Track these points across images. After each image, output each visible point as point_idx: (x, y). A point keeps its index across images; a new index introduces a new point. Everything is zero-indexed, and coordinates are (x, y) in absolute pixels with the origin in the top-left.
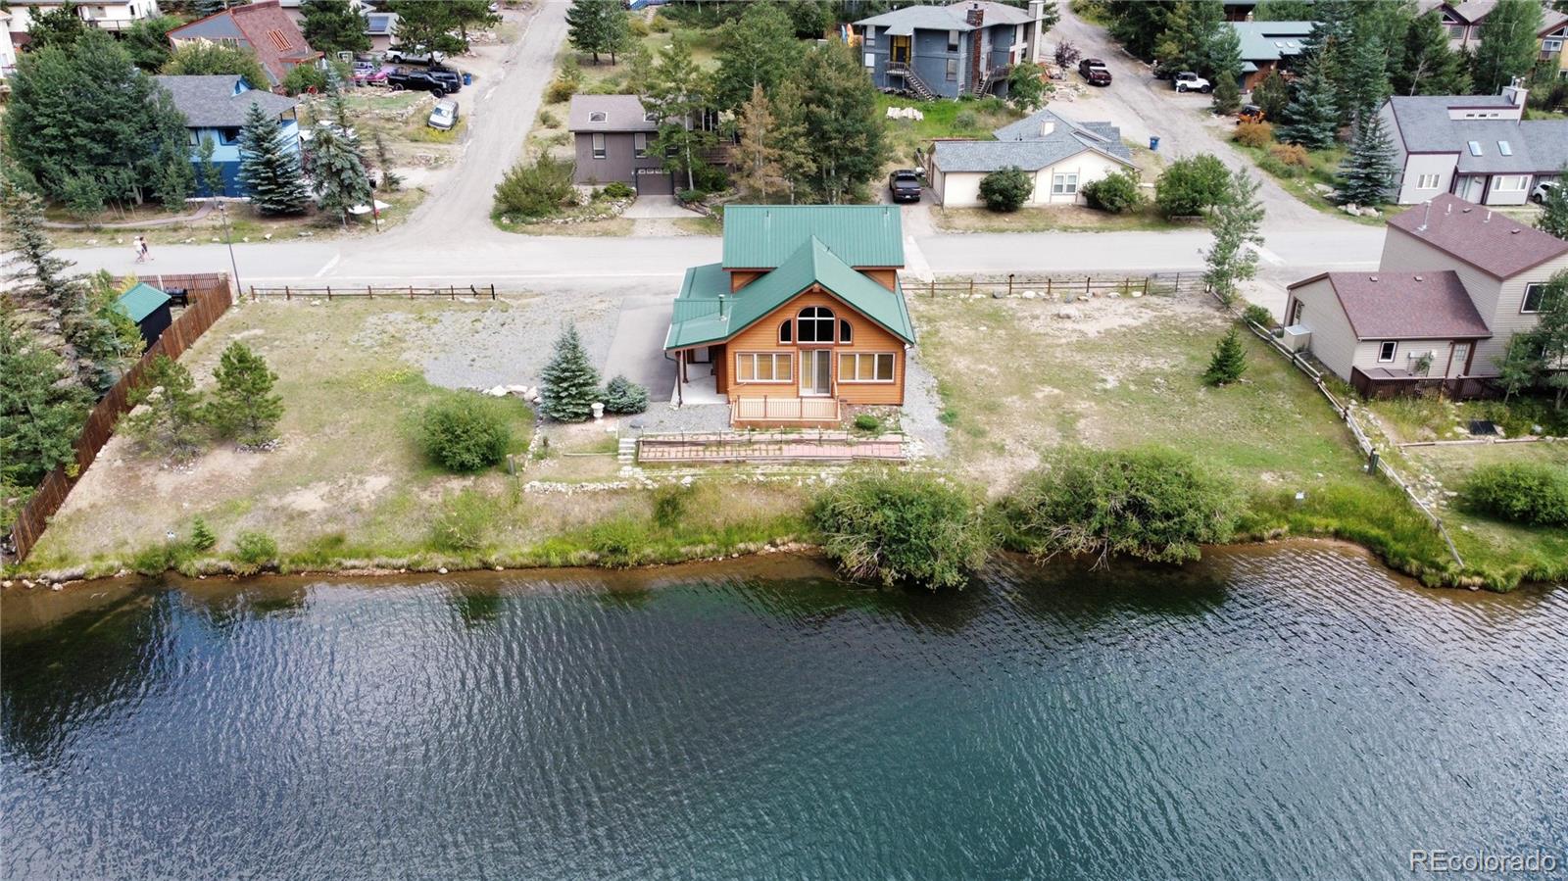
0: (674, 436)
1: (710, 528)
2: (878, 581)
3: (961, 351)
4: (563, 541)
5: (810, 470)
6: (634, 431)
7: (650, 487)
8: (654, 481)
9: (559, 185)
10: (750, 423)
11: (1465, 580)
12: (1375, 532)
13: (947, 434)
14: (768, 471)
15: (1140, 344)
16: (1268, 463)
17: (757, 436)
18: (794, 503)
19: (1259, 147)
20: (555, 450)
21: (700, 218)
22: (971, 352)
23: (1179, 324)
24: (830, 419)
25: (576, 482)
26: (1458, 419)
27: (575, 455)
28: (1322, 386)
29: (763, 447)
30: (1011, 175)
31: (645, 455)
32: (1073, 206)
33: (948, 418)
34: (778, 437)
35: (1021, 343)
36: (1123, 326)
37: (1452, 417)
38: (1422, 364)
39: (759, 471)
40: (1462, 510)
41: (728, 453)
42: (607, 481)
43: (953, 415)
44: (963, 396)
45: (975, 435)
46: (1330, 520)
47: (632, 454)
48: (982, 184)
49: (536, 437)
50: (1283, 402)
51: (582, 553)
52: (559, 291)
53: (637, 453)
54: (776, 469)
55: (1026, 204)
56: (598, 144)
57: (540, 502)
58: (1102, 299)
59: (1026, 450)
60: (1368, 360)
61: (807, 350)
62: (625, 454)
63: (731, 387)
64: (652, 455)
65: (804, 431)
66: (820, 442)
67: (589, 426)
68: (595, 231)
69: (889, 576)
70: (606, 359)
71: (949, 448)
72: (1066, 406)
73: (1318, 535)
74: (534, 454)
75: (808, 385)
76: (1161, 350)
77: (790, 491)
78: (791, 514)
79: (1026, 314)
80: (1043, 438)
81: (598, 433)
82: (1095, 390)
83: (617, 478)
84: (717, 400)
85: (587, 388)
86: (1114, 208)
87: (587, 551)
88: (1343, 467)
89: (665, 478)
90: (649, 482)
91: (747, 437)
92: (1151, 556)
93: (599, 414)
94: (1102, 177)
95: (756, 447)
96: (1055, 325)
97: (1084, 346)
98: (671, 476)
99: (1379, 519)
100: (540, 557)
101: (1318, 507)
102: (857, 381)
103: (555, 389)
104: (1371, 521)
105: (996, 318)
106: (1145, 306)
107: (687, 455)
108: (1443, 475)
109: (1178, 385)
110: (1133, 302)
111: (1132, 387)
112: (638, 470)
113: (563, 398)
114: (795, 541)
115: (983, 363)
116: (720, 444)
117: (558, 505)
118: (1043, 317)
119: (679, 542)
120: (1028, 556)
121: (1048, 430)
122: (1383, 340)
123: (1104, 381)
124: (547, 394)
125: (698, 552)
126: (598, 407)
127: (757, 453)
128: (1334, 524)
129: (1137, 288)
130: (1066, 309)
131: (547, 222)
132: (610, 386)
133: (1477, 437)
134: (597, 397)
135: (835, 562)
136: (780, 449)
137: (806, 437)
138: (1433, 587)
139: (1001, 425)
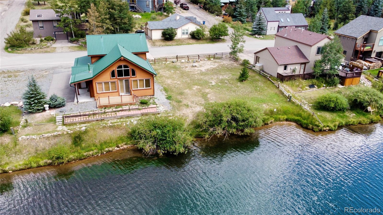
0: (77, 113)
1: (94, 144)
2: (157, 155)
3: (168, 78)
4: (37, 157)
5: (127, 120)
6: (61, 113)
7: (70, 133)
8: (71, 130)
9: (28, 37)
10: (104, 106)
11: (325, 129)
12: (297, 118)
13: (170, 103)
14: (112, 122)
15: (218, 72)
16: (263, 102)
17: (107, 110)
18: (123, 131)
19: (230, 23)
20: (31, 123)
21: (78, 46)
22: (171, 78)
23: (226, 66)
24: (132, 102)
25: (40, 134)
26: (306, 85)
27: (39, 124)
28: (270, 79)
29: (110, 113)
30: (171, 29)
31: (66, 121)
32: (188, 38)
33: (169, 98)
34: (115, 110)
35: (185, 74)
36: (212, 68)
37: (304, 84)
38: (294, 71)
39: (109, 122)
40: (316, 109)
41: (98, 117)
42: (53, 132)
43: (170, 97)
44: (172, 91)
45: (179, 102)
46: (284, 116)
47: (61, 121)
48: (162, 33)
49: (23, 119)
50: (260, 84)
51: (45, 161)
52: (30, 70)
53: (63, 121)
54: (115, 121)
55: (175, 38)
56: (41, 25)
57: (26, 143)
58: (203, 61)
59: (195, 105)
60: (281, 70)
61: (121, 80)
62: (58, 122)
63: (95, 95)
64: (69, 121)
65: (123, 107)
66: (129, 110)
67: (44, 113)
68: (42, 52)
69: (161, 152)
70: (49, 90)
71: (172, 107)
72: (203, 91)
73: (282, 121)
74: (22, 126)
75: (123, 91)
76: (224, 73)
77: (121, 128)
78: (123, 135)
79: (183, 66)
80: (199, 101)
81: (47, 115)
82: (210, 86)
83: (56, 131)
84: (91, 100)
85: (42, 100)
86: (199, 38)
87: (47, 160)
88: (282, 101)
89: (75, 129)
90: (69, 131)
91: (104, 111)
92: (240, 133)
93: (47, 108)
94: (195, 30)
95: (107, 114)
96: (193, 69)
97: (202, 74)
98: (77, 128)
99: (297, 114)
100: (27, 165)
101: (280, 113)
102: (139, 89)
103: (29, 101)
104: (295, 115)
105: (175, 68)
106: (215, 62)
107: (82, 119)
108: (307, 100)
109: (232, 82)
110: (211, 61)
111: (220, 84)
112: (64, 127)
113: (32, 104)
114: (125, 144)
115: (175, 81)
116: (94, 114)
117: (33, 144)
118: (188, 67)
119: (83, 151)
120: (203, 139)
121: (200, 99)
122: (284, 65)
123: (211, 83)
124: (25, 103)
125: (91, 154)
126: (46, 106)
127: (108, 116)
128: (285, 117)
129: (212, 57)
130: (195, 64)
131: (25, 50)
132: (51, 98)
133: (311, 89)
134: (46, 103)
135: (141, 150)
136: (116, 114)
137: (124, 109)
138: (317, 132)
139: (186, 98)
